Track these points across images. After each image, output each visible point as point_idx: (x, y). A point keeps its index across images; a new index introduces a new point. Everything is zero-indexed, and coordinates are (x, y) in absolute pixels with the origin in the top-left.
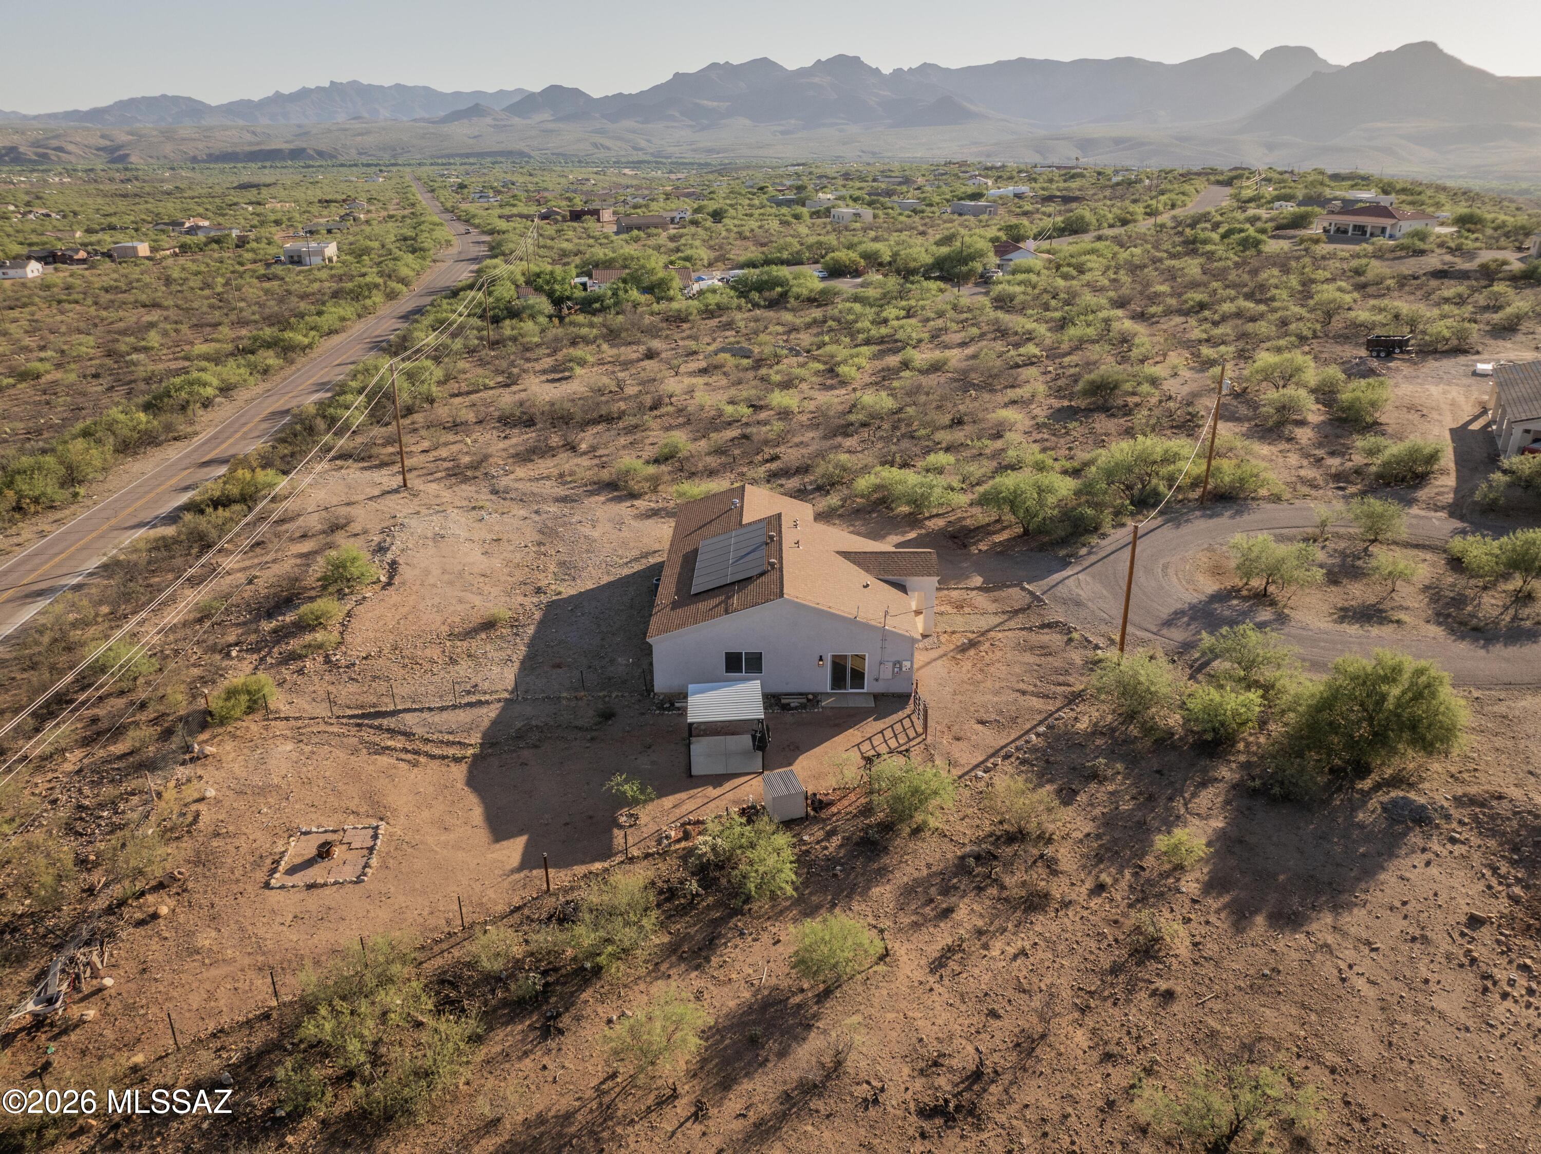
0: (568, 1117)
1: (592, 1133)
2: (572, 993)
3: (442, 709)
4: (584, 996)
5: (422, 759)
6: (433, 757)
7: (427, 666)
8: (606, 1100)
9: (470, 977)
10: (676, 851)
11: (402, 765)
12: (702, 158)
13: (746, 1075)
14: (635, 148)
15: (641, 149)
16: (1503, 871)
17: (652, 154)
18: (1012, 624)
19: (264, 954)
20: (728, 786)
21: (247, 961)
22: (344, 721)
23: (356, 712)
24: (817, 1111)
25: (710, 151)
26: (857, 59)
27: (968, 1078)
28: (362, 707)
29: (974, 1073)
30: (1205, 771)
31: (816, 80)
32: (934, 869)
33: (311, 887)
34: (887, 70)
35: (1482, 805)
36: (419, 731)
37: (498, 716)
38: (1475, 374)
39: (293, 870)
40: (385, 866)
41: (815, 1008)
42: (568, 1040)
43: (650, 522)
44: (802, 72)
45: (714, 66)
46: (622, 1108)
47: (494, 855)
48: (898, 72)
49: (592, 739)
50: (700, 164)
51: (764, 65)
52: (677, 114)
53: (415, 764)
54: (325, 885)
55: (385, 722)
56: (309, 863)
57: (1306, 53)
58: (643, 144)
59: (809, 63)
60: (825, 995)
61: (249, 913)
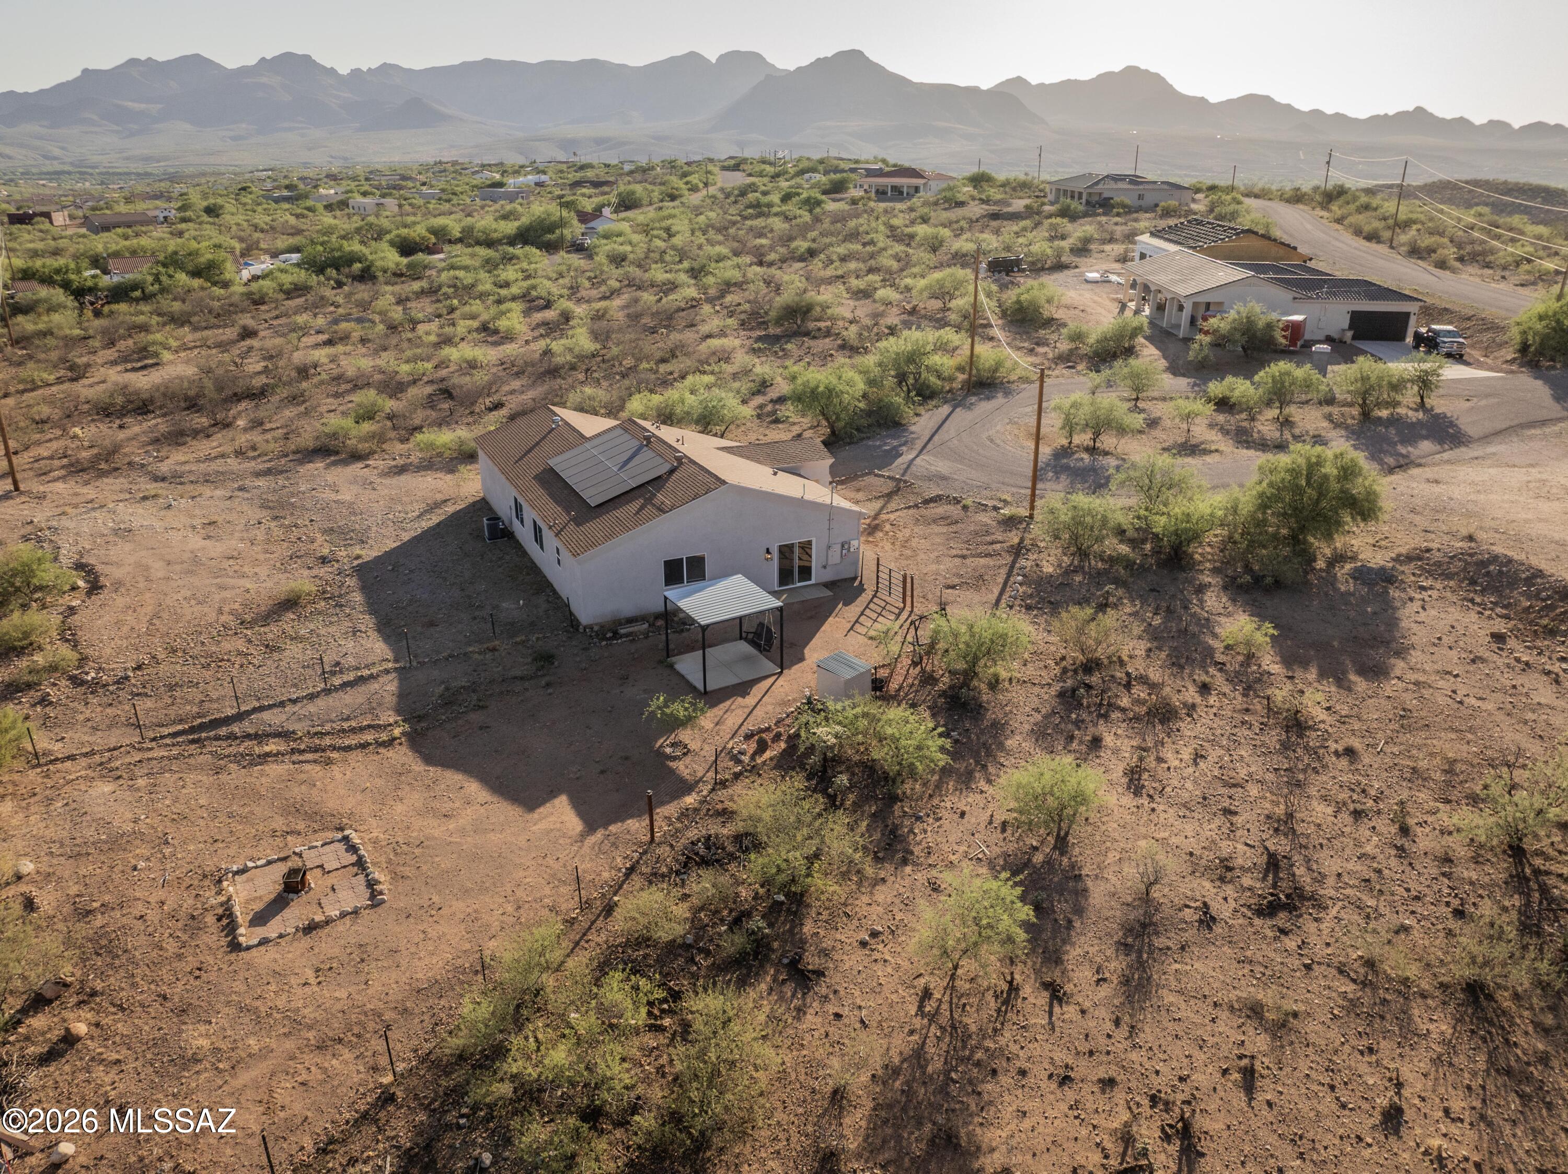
0: (918, 1056)
1: (963, 1060)
2: (791, 931)
3: (312, 697)
4: (808, 928)
5: (335, 755)
6: (348, 749)
7: (239, 660)
8: (944, 1019)
9: (645, 957)
10: (764, 763)
11: (307, 767)
12: (139, 168)
13: (1064, 942)
14: (46, 157)
15: (55, 158)
16: (1478, 600)
17: (72, 164)
18: (893, 505)
19: (310, 1028)
20: (757, 691)
21: (290, 1044)
22: (168, 741)
23: (180, 727)
24: (1169, 948)
25: (147, 159)
26: (307, 58)
27: (1267, 871)
28: (181, 721)
29: (1268, 863)
30: (1190, 581)
31: (264, 80)
32: (1044, 711)
33: (310, 928)
34: (344, 70)
35: (1420, 558)
36: (300, 728)
37: (400, 687)
38: (1087, 281)
39: (260, 919)
40: (396, 877)
41: (1065, 860)
42: (833, 978)
43: (403, 478)
44: (243, 71)
45: (133, 62)
46: (971, 1021)
47: (543, 825)
48: (356, 72)
49: (548, 685)
50: (138, 174)
51: (196, 62)
52: (95, 117)
53: (329, 762)
54: (328, 922)
55: (236, 728)
56: (278, 904)
57: (755, 58)
58: (57, 152)
59: (252, 61)
60: (1062, 844)
61: (239, 986)
